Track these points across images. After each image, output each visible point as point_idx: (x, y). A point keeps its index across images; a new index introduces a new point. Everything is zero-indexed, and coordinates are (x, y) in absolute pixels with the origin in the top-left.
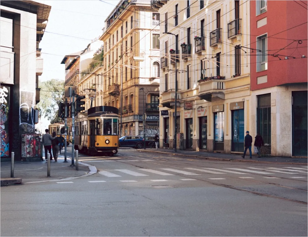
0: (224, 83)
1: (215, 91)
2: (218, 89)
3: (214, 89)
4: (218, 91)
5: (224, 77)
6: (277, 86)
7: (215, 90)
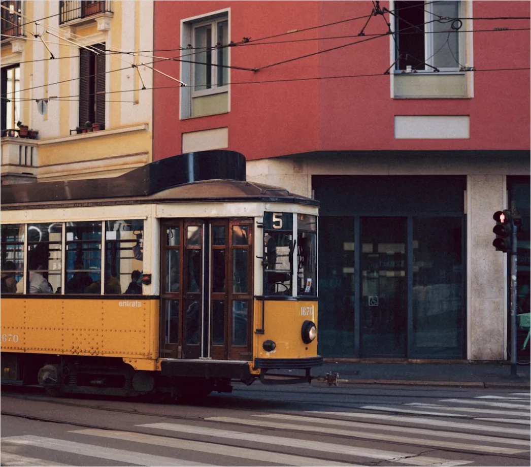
0: (35, 149)
1: (13, 169)
2: (20, 165)
3: (11, 165)
4: (21, 170)
5: (37, 133)
6: (269, 158)
7: (13, 167)
